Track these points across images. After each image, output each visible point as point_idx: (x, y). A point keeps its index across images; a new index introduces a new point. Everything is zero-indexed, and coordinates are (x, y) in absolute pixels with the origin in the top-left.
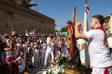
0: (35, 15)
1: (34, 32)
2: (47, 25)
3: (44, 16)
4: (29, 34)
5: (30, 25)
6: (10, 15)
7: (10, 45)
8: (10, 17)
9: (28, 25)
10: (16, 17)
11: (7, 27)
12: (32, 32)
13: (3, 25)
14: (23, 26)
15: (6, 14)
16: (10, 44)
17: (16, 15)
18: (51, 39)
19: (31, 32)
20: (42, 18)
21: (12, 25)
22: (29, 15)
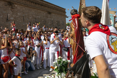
0: (39, 4)
1: (37, 26)
2: (54, 17)
3: (50, 5)
4: (31, 28)
5: (33, 17)
6: (10, 6)
7: (5, 43)
8: (10, 8)
9: (30, 18)
10: (17, 7)
11: (7, 20)
12: (35, 26)
13: (3, 18)
14: (25, 19)
15: (6, 6)
16: (5, 41)
17: (16, 6)
18: (56, 35)
19: (33, 26)
20: (48, 7)
21: (12, 18)
22: (32, 4)
